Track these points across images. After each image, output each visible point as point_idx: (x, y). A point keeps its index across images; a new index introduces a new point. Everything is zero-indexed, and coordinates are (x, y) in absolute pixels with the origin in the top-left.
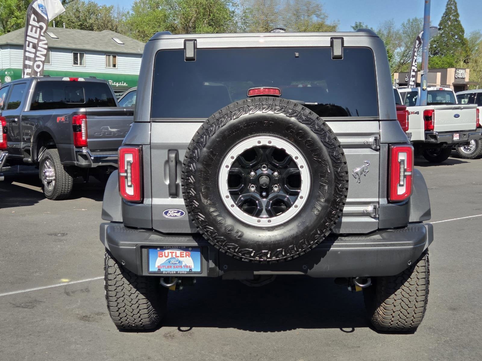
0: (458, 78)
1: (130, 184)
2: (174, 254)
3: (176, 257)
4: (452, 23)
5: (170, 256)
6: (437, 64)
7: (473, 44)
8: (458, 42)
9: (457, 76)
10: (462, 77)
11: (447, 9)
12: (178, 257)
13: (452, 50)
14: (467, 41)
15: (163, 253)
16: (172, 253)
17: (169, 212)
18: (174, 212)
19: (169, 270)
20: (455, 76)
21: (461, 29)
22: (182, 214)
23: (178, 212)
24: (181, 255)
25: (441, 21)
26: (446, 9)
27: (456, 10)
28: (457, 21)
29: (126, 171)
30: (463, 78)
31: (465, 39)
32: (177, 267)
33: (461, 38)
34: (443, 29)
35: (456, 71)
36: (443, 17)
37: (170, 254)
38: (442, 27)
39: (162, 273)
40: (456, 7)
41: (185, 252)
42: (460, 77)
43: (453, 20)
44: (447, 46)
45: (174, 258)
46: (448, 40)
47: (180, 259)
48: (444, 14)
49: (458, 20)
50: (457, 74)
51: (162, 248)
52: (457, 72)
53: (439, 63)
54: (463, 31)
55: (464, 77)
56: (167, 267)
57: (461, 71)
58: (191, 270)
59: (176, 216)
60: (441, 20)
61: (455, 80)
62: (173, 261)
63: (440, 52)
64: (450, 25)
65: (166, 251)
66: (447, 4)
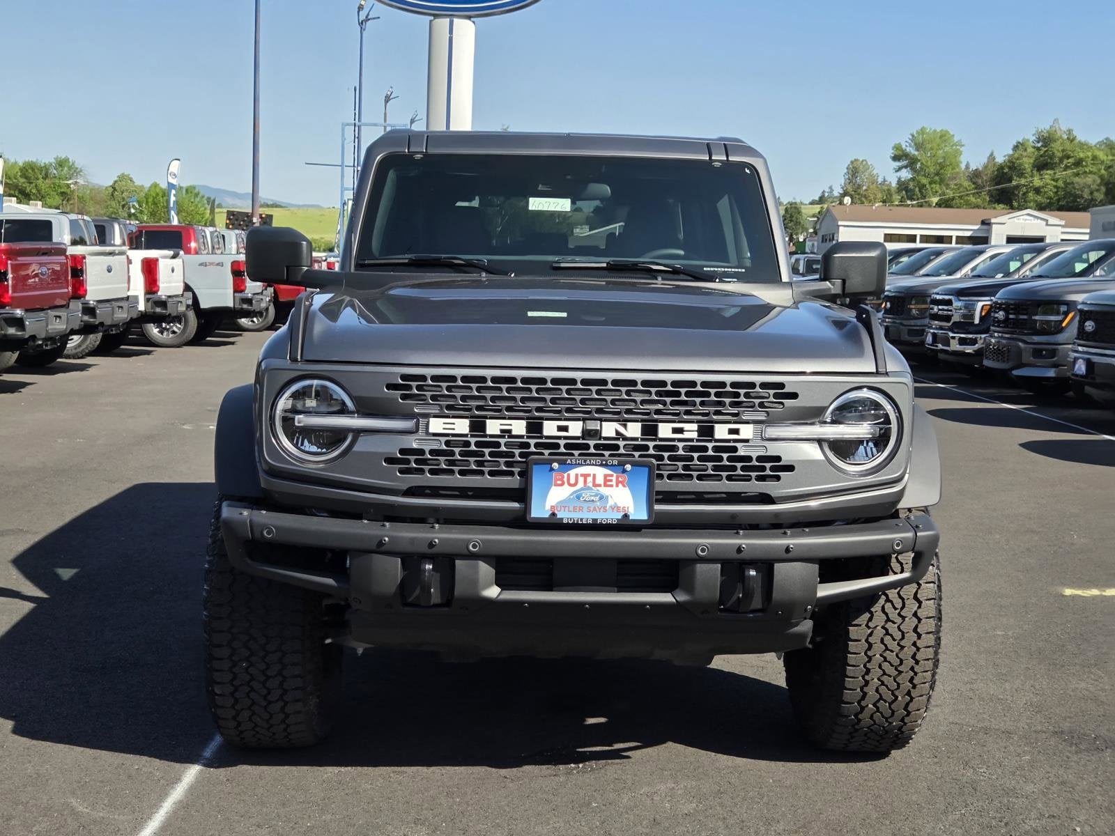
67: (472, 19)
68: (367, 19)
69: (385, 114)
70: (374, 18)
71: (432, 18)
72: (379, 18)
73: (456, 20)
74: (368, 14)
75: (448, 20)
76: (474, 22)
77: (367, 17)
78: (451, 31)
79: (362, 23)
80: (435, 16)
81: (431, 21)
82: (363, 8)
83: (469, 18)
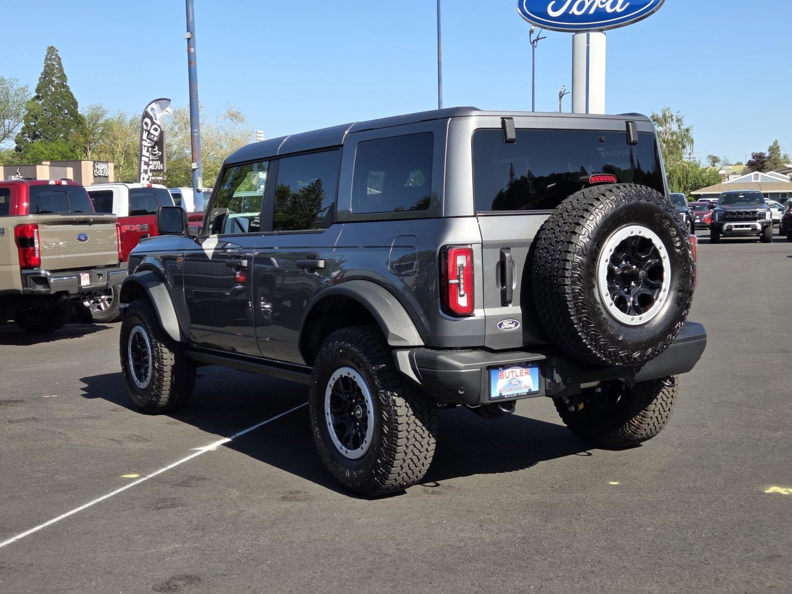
0: (99, 176)
1: (462, 292)
2: (514, 373)
3: (517, 376)
4: (56, 89)
5: (511, 377)
6: (42, 153)
7: (94, 124)
8: (69, 120)
9: (96, 173)
10: (104, 175)
11: (47, 66)
12: (518, 376)
13: (62, 133)
14: (83, 119)
15: (504, 373)
16: (512, 372)
17: (504, 323)
18: (509, 324)
19: (510, 393)
20: (94, 173)
21: (73, 99)
22: (516, 325)
23: (513, 322)
24: (521, 373)
25: (39, 84)
26: (45, 67)
27: (61, 70)
28: (64, 86)
29: (458, 278)
30: (106, 177)
31: (80, 116)
32: (517, 389)
33: (74, 113)
34: (43, 98)
35: (94, 166)
36: (40, 79)
37: (511, 374)
38: (40, 95)
39: (503, 397)
40: (60, 64)
41: (524, 369)
42: (101, 174)
43: (57, 83)
44: (54, 125)
45: (514, 378)
46: (53, 115)
47: (520, 378)
48: (42, 74)
49: (66, 85)
50: (97, 170)
51: (505, 367)
52: (97, 167)
53: (45, 152)
54: (75, 104)
55: (107, 175)
56: (508, 390)
57: (101, 166)
58: (530, 389)
59: (510, 328)
60: (39, 82)
61: (94, 180)
62: (514, 382)
63: (44, 134)
64: (55, 92)
65: (508, 371)
66: (46, 59)
67: (603, 32)
68: (537, 40)
69: (560, 105)
70: (542, 38)
71: (574, 34)
72: (545, 37)
73: (591, 34)
74: (538, 36)
75: (585, 34)
76: (605, 34)
77: (537, 38)
78: (588, 42)
79: (533, 42)
80: (577, 32)
81: (573, 36)
82: (533, 32)
83: (601, 31)
